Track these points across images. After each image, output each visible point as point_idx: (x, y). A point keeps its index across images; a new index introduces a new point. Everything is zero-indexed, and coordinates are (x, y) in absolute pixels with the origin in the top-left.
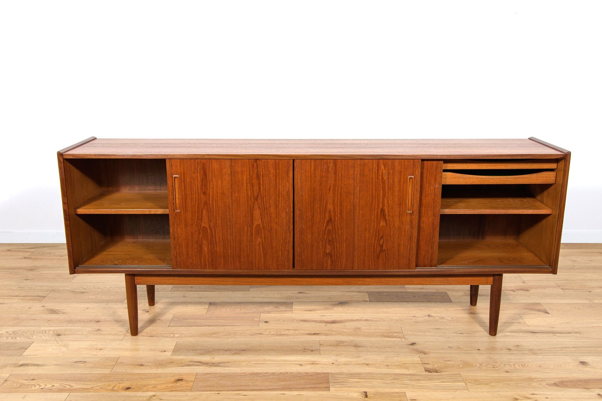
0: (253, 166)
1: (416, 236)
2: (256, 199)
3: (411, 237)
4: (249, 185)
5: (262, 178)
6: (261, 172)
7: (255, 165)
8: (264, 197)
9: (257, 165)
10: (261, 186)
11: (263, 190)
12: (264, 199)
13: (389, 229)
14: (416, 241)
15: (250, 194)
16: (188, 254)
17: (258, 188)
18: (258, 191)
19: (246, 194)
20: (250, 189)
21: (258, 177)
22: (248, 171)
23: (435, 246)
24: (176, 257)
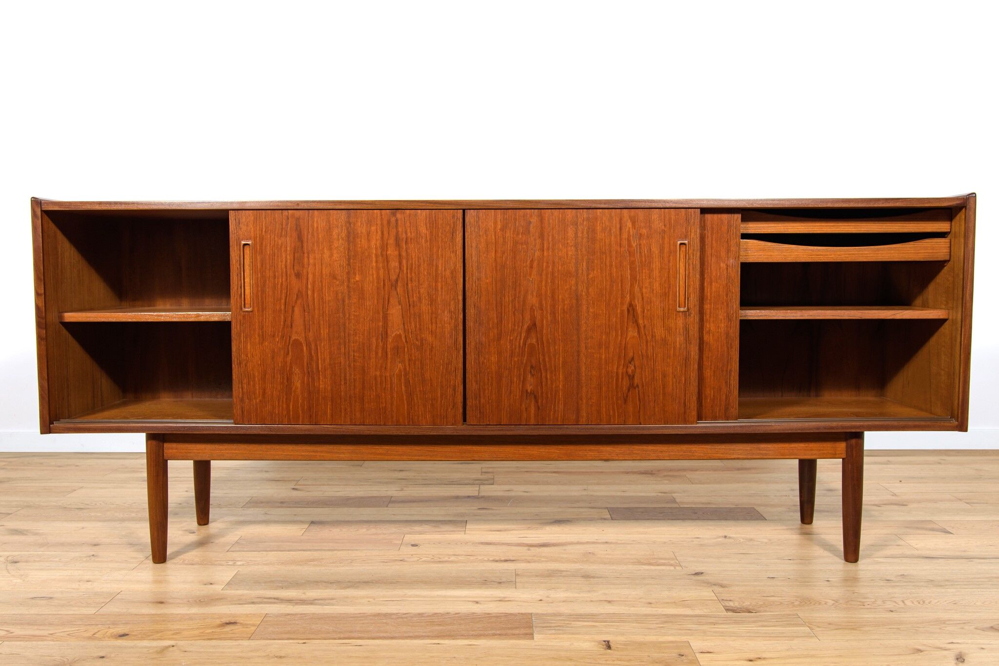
0: (389, 222)
1: (697, 357)
2: (394, 285)
3: (687, 359)
4: (380, 258)
5: (405, 244)
6: (404, 235)
7: (393, 219)
8: (409, 282)
9: (397, 220)
10: (404, 262)
11: (407, 269)
12: (410, 285)
13: (645, 343)
14: (696, 366)
15: (382, 277)
16: (264, 393)
17: (397, 264)
18: (397, 271)
19: (375, 276)
20: (383, 268)
21: (398, 244)
22: (379, 233)
23: (732, 378)
24: (242, 400)
